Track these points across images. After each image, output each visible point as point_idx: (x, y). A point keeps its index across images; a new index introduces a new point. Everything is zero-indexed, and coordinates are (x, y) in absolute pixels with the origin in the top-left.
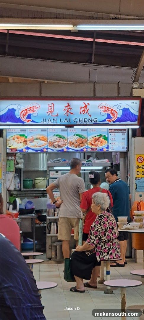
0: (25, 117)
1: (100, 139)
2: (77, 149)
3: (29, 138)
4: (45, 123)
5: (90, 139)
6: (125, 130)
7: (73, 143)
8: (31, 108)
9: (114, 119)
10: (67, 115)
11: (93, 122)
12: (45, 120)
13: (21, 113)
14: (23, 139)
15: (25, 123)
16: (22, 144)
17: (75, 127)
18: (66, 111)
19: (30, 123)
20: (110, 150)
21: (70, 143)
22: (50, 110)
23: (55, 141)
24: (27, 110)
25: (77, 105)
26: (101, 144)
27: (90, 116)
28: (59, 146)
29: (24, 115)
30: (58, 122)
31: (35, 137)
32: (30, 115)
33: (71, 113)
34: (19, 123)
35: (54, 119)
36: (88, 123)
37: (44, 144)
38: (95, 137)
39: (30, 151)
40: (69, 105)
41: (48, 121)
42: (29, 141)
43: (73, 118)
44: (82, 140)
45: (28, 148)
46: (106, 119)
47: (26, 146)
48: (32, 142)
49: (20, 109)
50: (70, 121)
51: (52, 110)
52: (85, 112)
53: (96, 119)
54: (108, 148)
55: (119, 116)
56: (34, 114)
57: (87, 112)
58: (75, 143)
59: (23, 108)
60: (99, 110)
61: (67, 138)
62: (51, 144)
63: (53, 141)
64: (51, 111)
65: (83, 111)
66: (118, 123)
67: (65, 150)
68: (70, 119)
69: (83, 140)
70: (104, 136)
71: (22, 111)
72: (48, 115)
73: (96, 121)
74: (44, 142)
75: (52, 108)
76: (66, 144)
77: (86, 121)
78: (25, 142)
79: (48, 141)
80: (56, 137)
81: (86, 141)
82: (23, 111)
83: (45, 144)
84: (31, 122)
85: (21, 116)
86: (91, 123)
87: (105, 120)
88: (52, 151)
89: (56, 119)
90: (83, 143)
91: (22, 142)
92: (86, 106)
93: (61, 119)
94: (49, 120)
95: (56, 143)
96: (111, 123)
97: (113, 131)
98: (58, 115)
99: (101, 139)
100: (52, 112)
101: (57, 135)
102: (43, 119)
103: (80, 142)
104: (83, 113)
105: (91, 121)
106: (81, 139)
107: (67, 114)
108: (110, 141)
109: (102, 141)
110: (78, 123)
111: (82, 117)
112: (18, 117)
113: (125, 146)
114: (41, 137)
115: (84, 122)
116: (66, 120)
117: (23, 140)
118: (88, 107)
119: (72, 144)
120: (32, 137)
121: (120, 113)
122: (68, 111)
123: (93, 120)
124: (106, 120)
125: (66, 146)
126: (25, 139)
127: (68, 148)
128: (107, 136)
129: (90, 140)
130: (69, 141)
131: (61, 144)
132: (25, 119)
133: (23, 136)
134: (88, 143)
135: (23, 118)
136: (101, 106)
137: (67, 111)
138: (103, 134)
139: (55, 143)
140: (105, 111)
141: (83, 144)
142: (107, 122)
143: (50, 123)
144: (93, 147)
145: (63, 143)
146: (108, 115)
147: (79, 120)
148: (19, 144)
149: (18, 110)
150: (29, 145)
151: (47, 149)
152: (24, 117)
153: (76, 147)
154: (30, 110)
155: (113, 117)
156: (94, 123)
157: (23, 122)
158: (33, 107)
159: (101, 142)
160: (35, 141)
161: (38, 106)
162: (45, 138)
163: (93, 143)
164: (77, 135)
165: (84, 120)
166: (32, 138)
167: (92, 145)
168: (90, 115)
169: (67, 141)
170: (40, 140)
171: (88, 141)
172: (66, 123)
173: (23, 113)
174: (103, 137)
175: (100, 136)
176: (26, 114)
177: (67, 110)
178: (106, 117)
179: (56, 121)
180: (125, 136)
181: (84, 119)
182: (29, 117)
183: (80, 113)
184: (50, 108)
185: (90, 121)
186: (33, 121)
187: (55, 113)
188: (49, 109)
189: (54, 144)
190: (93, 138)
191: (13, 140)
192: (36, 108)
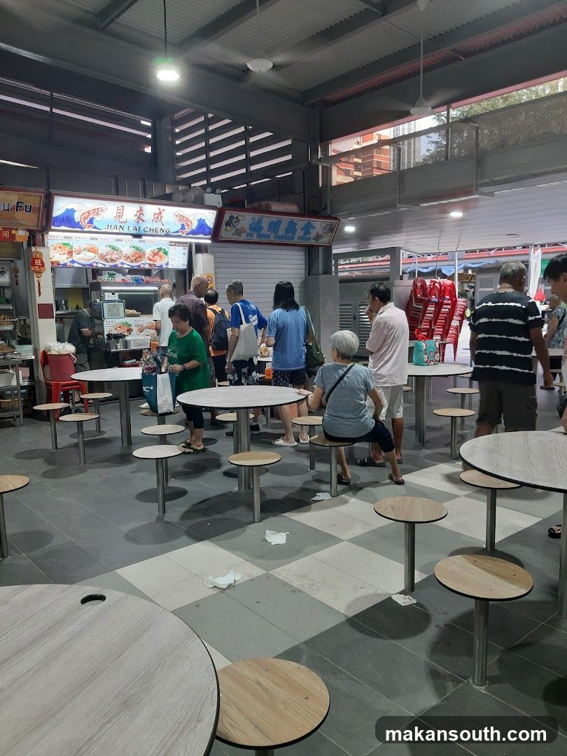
0: (86, 221)
1: (159, 253)
2: (134, 264)
4: (109, 231)
5: (148, 252)
6: (186, 243)
7: (129, 257)
8: (95, 209)
9: (188, 230)
10: (138, 223)
11: (165, 233)
12: (109, 227)
14: (67, 249)
15: (85, 230)
16: (66, 256)
19: (91, 229)
20: (170, 267)
21: (125, 257)
22: (118, 215)
23: (107, 253)
24: (90, 212)
25: (151, 210)
26: (160, 259)
28: (112, 260)
30: (126, 231)
33: (143, 221)
34: (76, 229)
36: (159, 234)
37: (94, 257)
38: (154, 251)
39: (76, 265)
40: (141, 210)
43: (143, 226)
44: (139, 255)
45: (73, 262)
47: (71, 259)
48: (79, 254)
51: (121, 215)
52: (158, 220)
54: (167, 264)
55: (194, 228)
57: (160, 220)
58: (131, 257)
59: (85, 210)
60: (173, 219)
62: (103, 257)
65: (155, 218)
66: (191, 236)
67: (120, 265)
68: (139, 227)
69: (141, 253)
73: (168, 231)
74: (93, 255)
75: (121, 212)
78: (70, 253)
79: (99, 254)
81: (144, 254)
82: (84, 214)
85: (81, 219)
87: (177, 232)
88: (103, 266)
89: (123, 226)
90: (140, 257)
92: (161, 213)
93: (129, 227)
94: (115, 227)
95: (109, 256)
96: (184, 235)
97: (174, 244)
99: (161, 253)
100: (120, 217)
101: (110, 246)
102: (108, 225)
103: (137, 256)
104: (156, 221)
106: (138, 252)
108: (170, 256)
110: (148, 233)
111: (154, 226)
112: (77, 221)
113: (186, 263)
115: (155, 232)
116: (135, 228)
118: (163, 214)
119: (127, 257)
120: (79, 246)
121: (195, 225)
123: (165, 230)
124: (179, 231)
125: (121, 261)
126: (69, 249)
127: (122, 263)
128: (167, 250)
130: (124, 254)
131: (114, 257)
132: (85, 224)
134: (146, 258)
135: (82, 223)
136: (176, 214)
137: (137, 217)
138: (163, 248)
140: (180, 221)
141: (140, 259)
142: (180, 234)
144: (151, 263)
145: (116, 256)
146: (183, 225)
147: (150, 229)
148: (62, 255)
150: (76, 257)
151: (97, 263)
152: (84, 222)
153: (132, 262)
154: (94, 212)
155: (186, 228)
157: (82, 228)
158: (98, 209)
159: (161, 257)
160: (82, 252)
161: (104, 208)
162: (95, 249)
163: (151, 257)
164: (134, 247)
165: (156, 230)
166: (79, 248)
167: (150, 260)
168: (163, 224)
169: (122, 254)
171: (147, 255)
172: (135, 232)
173: (84, 216)
174: (162, 251)
175: (160, 249)
176: (87, 217)
177: (138, 215)
179: (123, 229)
180: (186, 251)
181: (156, 228)
182: (91, 222)
183: (153, 220)
185: (162, 232)
186: (95, 227)
187: (123, 219)
189: (106, 257)
190: (152, 251)
191: (54, 250)
192: (102, 210)
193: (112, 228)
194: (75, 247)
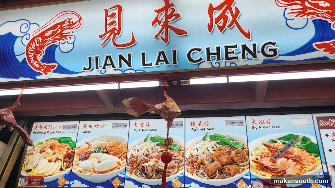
0: (40, 58)
1: (290, 150)
2: (216, 182)
3: (79, 147)
4: (94, 73)
5: (256, 149)
7: (202, 163)
8: (55, 27)
10: (166, 40)
11: (261, 58)
13: (29, 45)
14: (65, 150)
15: (39, 78)
17: (194, 81)
18: (159, 27)
19: (52, 75)
21: (192, 163)
22: (109, 28)
23: (147, 155)
24: (46, 34)
26: (298, 166)
27: (247, 35)
28: (159, 171)
29: (37, 51)
30: (137, 66)
31: (94, 145)
32: (53, 48)
33: (181, 32)
34: (21, 79)
35: (121, 57)
36: (241, 62)
37: (117, 165)
38: (273, 145)
40: (168, 5)
41: (106, 64)
42: (79, 155)
43: (184, 46)
44: (230, 154)
45: (71, 176)
46: (313, 40)
47: (67, 171)
48: (86, 158)
49: (26, 33)
50: (175, 62)
51: (117, 27)
52: (228, 24)
53: (273, 47)
56: (64, 46)
57: (234, 21)
58: (207, 163)
59: (34, 31)
61: (182, 148)
62: (136, 164)
63: (141, 155)
64: (112, 31)
65: (217, 20)
68: (174, 52)
69: (233, 152)
70: (305, 139)
71: (31, 38)
72: (104, 44)
73: (272, 53)
74: (115, 159)
75: (116, 20)
76: (179, 167)
77: (233, 55)
79: (129, 157)
80: (150, 145)
81: (244, 154)
82: (33, 40)
83: (119, 164)
84: (54, 71)
85: (28, 55)
86: (253, 62)
87: (307, 48)
89: (129, 55)
90: (233, 162)
91: (61, 157)
93: (143, 55)
94: (109, 62)
95: (152, 162)
98: (133, 40)
99: (296, 150)
100: (116, 32)
101: (153, 140)
102: (90, 59)
103: (224, 159)
104: (221, 29)
105: (254, 55)
106: (228, 149)
107: (164, 36)
108: (331, 158)
109: (299, 157)
110: (206, 65)
111: (217, 42)
112: (20, 59)
114: (111, 143)
115: (227, 58)
116: (162, 58)
117: (65, 153)
119: (197, 164)
120: (87, 143)
122: (166, 26)
123: (259, 48)
124: (314, 44)
125: (180, 173)
126: (68, 149)
127: (185, 180)
129: (258, 152)
130: (187, 155)
132: (39, 63)
133: (67, 141)
134: (252, 163)
135: (32, 61)
137: (162, 24)
138: (301, 135)
139: (147, 161)
141: (233, 167)
142: (320, 53)
143: (110, 71)
144: (269, 176)
147: (209, 54)
148: (53, 163)
149: (22, 37)
151: (123, 180)
152: (35, 59)
153: (212, 175)
154: (53, 33)
156: (265, 62)
158: (63, 23)
159: (297, 160)
160: (93, 155)
162: (120, 146)
164: (212, 138)
165: (227, 53)
166: (87, 145)
167: (265, 168)
168: (246, 32)
169: (184, 156)
170: (107, 153)
171: (252, 158)
172: (163, 67)
173: (33, 45)
174: (299, 144)
175: (290, 140)
176: (41, 47)
177: (164, 20)
178: (310, 32)
179: (129, 64)
181: (227, 48)
182: (50, 56)
183: (210, 28)
184: (109, 20)
185: (250, 56)
188: (108, 23)
189: (144, 165)
190: (265, 145)
191: (41, 152)
192: (71, 25)
193: (101, 63)
194: (81, 145)
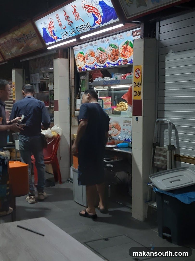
3: (85, 55)
5: (120, 48)
7: (110, 56)
8: (50, 24)
13: (49, 31)
17: (81, 38)
19: (58, 40)
26: (130, 53)
28: (103, 61)
31: (88, 54)
33: (71, 22)
35: (66, 32)
36: (86, 30)
39: (88, 69)
40: (65, 13)
42: (86, 58)
45: (86, 66)
50: (75, 32)
55: (102, 15)
61: (106, 51)
63: (98, 56)
64: (60, 24)
69: (116, 51)
71: (48, 28)
72: (61, 28)
76: (106, 59)
80: (99, 51)
83: (94, 60)
85: (50, 34)
88: (100, 67)
91: (83, 60)
92: (75, 10)
96: (101, 25)
97: (136, 33)
98: (65, 26)
99: (129, 47)
102: (61, 34)
103: (115, 54)
105: (87, 27)
107: (69, 24)
112: (50, 36)
114: (91, 52)
115: (83, 29)
122: (68, 20)
124: (95, 22)
127: (108, 63)
128: (132, 42)
131: (103, 58)
132: (54, 37)
133: (82, 53)
135: (52, 36)
139: (100, 58)
140: (89, 11)
141: (117, 56)
143: (66, 37)
144: (125, 59)
146: (94, 15)
149: (46, 28)
150: (87, 63)
151: (97, 66)
153: (113, 60)
154: (51, 26)
155: (97, 17)
156: (90, 29)
158: (51, 22)
163: (123, 53)
164: (111, 46)
167: (123, 56)
169: (106, 54)
170: (91, 56)
175: (127, 43)
176: (51, 31)
179: (69, 34)
182: (54, 34)
188: (58, 21)
190: (122, 46)
191: (78, 59)
193: (64, 35)
